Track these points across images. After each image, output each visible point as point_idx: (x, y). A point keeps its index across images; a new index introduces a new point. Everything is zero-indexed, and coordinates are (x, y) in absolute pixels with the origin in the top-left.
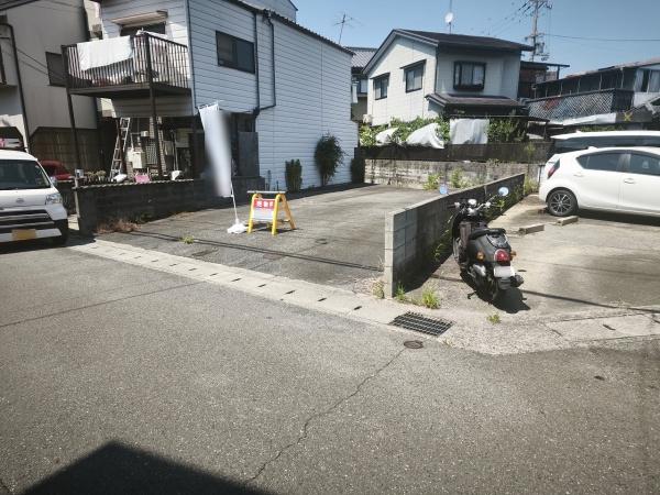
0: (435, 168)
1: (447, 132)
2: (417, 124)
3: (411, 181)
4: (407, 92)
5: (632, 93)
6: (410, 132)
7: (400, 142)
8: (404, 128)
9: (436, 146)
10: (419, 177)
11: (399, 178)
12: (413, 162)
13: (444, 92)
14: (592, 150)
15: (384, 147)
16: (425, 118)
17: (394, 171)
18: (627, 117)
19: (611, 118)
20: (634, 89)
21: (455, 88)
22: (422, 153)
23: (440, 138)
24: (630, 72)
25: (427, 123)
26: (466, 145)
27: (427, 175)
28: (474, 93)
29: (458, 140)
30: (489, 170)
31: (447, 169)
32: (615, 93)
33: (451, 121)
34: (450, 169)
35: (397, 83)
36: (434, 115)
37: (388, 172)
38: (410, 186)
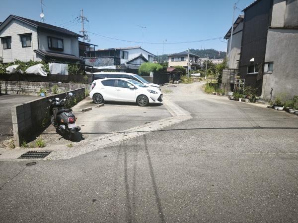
0: (44, 85)
1: (48, 68)
2: (31, 64)
3: (31, 92)
4: (23, 47)
5: (120, 59)
6: (27, 67)
7: (22, 72)
8: (23, 65)
9: (43, 75)
10: (35, 90)
11: (23, 91)
12: (31, 82)
13: (44, 50)
14: (106, 79)
15: (12, 74)
16: (35, 61)
17: (20, 87)
18: (119, 68)
19: (114, 67)
20: (120, 57)
21: (49, 48)
22: (35, 78)
23: (45, 71)
24: (118, 51)
25: (36, 63)
26: (58, 75)
27: (39, 89)
28: (59, 52)
29: (54, 73)
30: (71, 87)
31: (50, 86)
32: (115, 58)
33: (49, 63)
34: (52, 86)
35: (16, 42)
36: (40, 60)
37: (16, 88)
38: (30, 94)
